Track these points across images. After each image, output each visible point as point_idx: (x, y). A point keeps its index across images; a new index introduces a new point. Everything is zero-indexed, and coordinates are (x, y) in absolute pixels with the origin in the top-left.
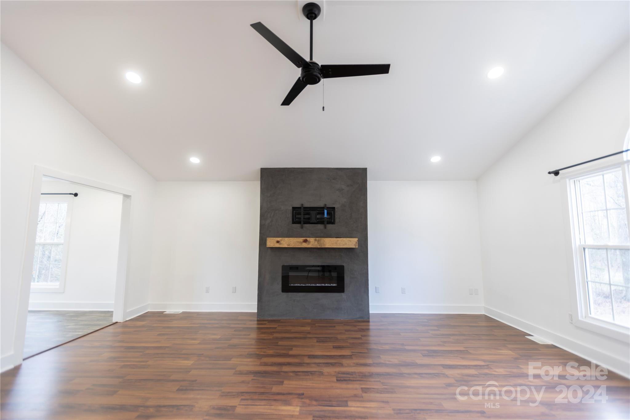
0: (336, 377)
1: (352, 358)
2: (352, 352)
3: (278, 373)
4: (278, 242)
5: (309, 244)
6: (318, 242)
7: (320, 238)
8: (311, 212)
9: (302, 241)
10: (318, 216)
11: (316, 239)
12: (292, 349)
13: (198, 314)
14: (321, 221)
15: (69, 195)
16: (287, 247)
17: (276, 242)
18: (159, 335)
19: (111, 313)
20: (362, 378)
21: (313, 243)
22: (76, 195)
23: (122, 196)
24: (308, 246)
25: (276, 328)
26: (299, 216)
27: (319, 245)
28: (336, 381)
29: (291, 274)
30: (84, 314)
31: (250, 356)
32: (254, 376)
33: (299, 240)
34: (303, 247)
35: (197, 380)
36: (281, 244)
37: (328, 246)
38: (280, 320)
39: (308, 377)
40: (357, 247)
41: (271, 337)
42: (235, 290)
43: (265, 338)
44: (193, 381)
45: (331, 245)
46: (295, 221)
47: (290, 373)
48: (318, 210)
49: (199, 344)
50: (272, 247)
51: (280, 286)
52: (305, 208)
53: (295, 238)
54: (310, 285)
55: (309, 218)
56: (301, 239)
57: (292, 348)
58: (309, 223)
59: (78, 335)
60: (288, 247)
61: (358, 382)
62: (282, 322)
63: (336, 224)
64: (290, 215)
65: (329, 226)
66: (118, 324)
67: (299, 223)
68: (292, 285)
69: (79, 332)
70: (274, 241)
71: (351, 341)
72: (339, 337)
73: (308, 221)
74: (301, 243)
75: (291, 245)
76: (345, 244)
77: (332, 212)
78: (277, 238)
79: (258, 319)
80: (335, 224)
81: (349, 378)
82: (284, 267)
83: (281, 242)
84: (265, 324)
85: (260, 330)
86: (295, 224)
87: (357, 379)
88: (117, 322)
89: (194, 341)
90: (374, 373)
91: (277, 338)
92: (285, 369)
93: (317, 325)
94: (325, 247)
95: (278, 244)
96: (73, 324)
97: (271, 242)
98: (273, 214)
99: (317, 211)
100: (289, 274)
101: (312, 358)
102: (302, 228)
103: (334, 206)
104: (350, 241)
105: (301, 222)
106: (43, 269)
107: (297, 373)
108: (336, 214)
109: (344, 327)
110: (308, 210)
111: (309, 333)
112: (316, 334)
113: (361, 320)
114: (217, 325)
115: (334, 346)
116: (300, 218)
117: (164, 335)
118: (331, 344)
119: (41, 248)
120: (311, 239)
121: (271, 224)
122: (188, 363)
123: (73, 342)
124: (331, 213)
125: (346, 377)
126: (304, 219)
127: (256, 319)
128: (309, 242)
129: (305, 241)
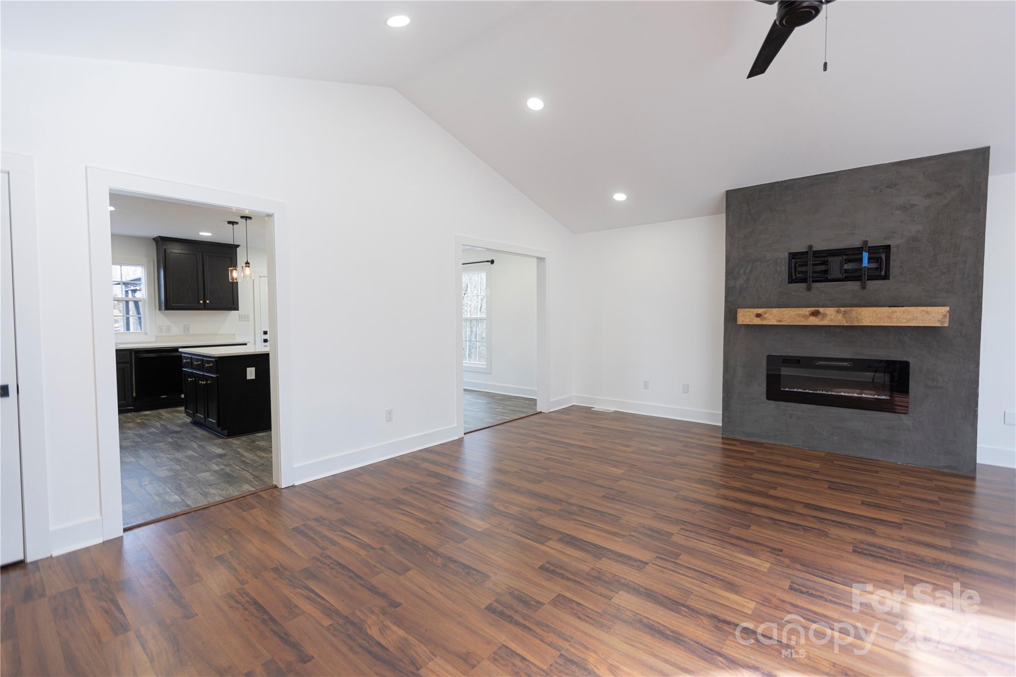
0: (854, 547)
1: (901, 528)
2: (904, 519)
3: (745, 513)
4: (758, 315)
5: (822, 319)
6: (843, 315)
7: (848, 309)
8: (830, 259)
9: (808, 313)
10: (846, 267)
11: (841, 310)
12: (776, 488)
13: (634, 415)
14: (855, 276)
15: (486, 263)
16: (776, 323)
17: (754, 316)
18: (585, 433)
19: (534, 401)
20: (912, 562)
21: (832, 316)
22: (492, 262)
23: (536, 260)
24: (822, 322)
25: (754, 453)
26: (804, 269)
27: (847, 322)
28: (851, 551)
29: (785, 371)
30: (510, 398)
31: (702, 481)
32: (703, 508)
33: (800, 312)
34: (809, 324)
35: (626, 492)
36: (764, 319)
37: (866, 322)
38: (763, 444)
39: (797, 532)
40: (946, 325)
41: (742, 464)
42: (686, 389)
43: (732, 464)
44: (621, 492)
45: (875, 321)
46: (794, 277)
47: (764, 519)
48: (846, 255)
49: (632, 452)
50: (747, 324)
51: (763, 389)
52: (818, 254)
53: (794, 309)
54: (824, 392)
55: (826, 272)
56: (807, 311)
57: (776, 486)
58: (827, 280)
59: (506, 419)
60: (779, 323)
61: (903, 566)
62: (765, 447)
63: (891, 278)
64: (785, 269)
65: (872, 285)
66: (542, 414)
67: (804, 280)
68: (787, 389)
69: (506, 416)
70: (751, 314)
71: (910, 502)
72: (881, 489)
73: (824, 277)
74: (805, 317)
75: (785, 321)
76: (914, 319)
77: (883, 256)
78: (757, 309)
79: (724, 436)
80: (889, 279)
81: (882, 554)
82: (770, 359)
83: (765, 316)
84: (735, 445)
85: (727, 452)
86: (795, 283)
87: (902, 561)
88: (541, 412)
89: (626, 448)
90: (947, 563)
91: (751, 468)
92: (756, 511)
93: (835, 462)
94: (861, 324)
95: (758, 319)
96: (501, 408)
97: (746, 317)
98: (749, 268)
99: (844, 257)
100: (780, 371)
101: (811, 508)
102: (809, 289)
103: (887, 243)
104: (927, 312)
105: (807, 279)
106: (473, 348)
107: (777, 522)
108: (892, 257)
109: (900, 477)
110: (823, 257)
111: (817, 472)
112: (829, 476)
113: (951, 471)
114: (659, 435)
115: (864, 501)
116: (805, 273)
117: (590, 434)
118: (859, 498)
119: (468, 323)
120: (829, 310)
121: (745, 286)
122: (619, 471)
123: (502, 425)
124: (881, 257)
125: (874, 551)
126: (814, 272)
127: (721, 436)
128: (824, 316)
129: (815, 314)
